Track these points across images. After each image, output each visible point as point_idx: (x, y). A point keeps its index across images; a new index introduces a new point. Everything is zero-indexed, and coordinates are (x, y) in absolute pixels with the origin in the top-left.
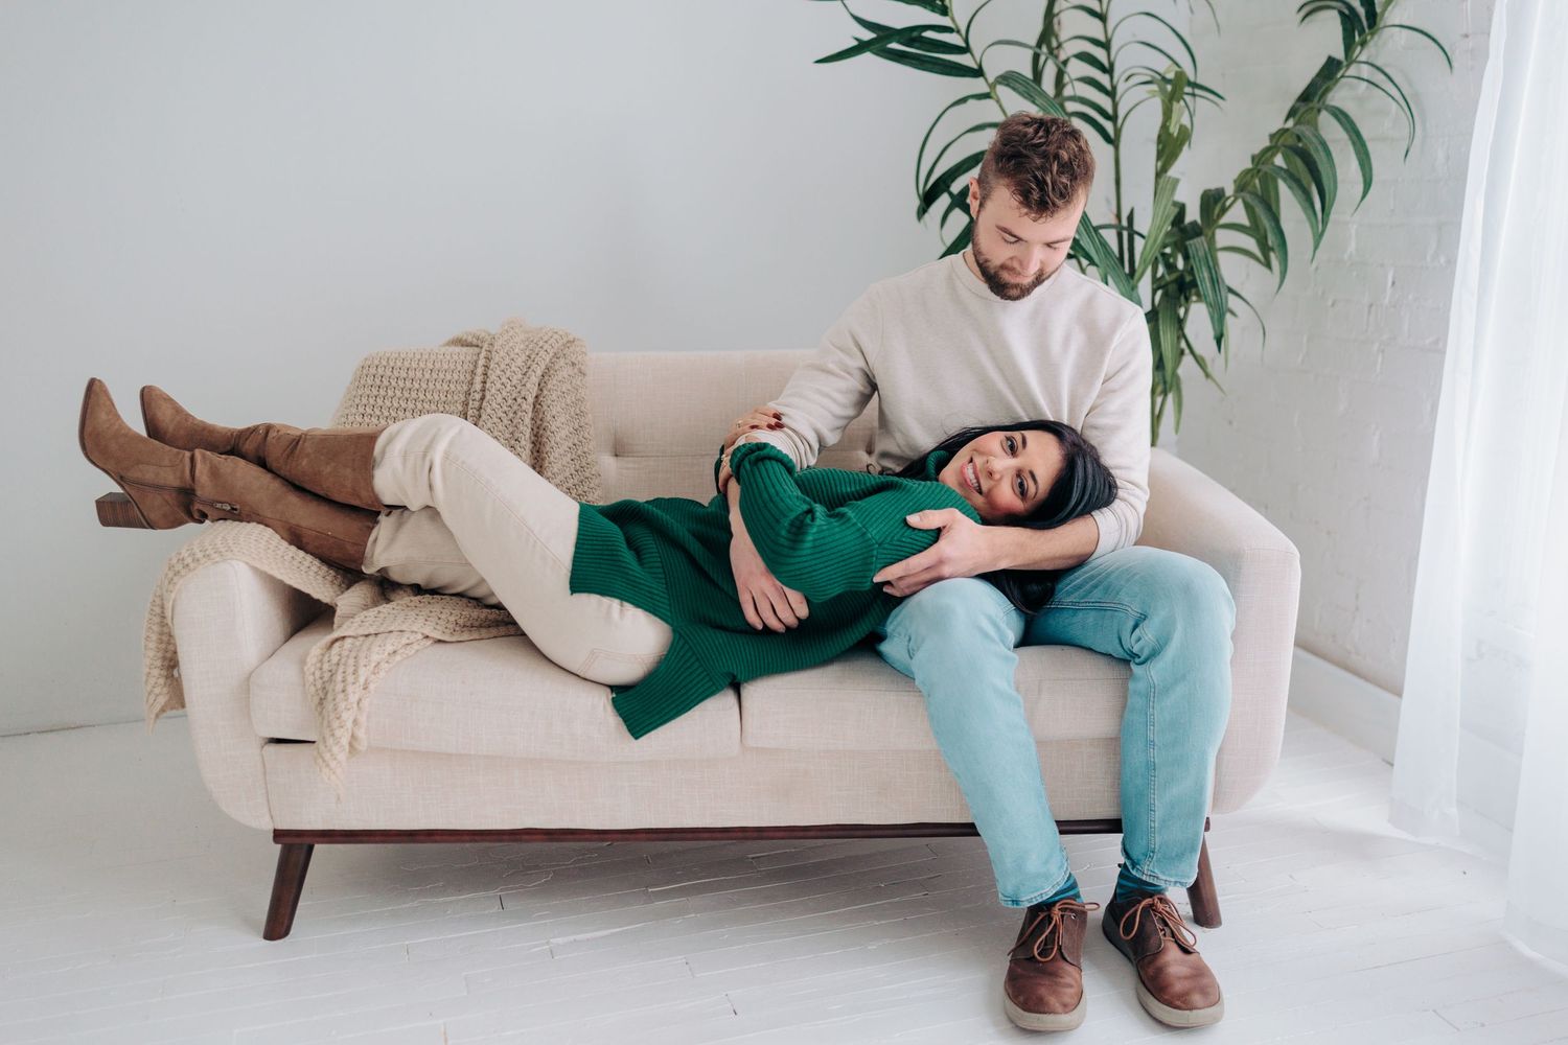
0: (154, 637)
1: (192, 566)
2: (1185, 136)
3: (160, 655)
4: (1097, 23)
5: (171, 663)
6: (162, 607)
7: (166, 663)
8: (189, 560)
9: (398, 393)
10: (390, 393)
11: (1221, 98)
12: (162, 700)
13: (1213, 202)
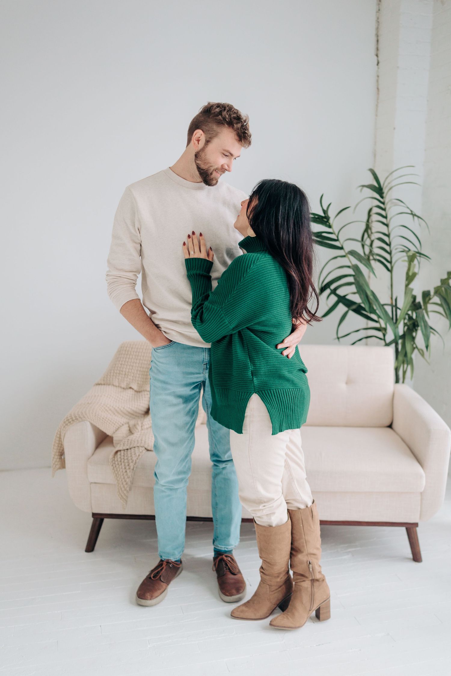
0: (56, 445)
1: (72, 422)
2: (415, 275)
3: (58, 451)
4: (385, 227)
5: (62, 454)
6: (60, 435)
7: (60, 454)
8: (70, 420)
9: (134, 357)
10: (131, 357)
11: (429, 258)
12: (58, 467)
13: (426, 295)
